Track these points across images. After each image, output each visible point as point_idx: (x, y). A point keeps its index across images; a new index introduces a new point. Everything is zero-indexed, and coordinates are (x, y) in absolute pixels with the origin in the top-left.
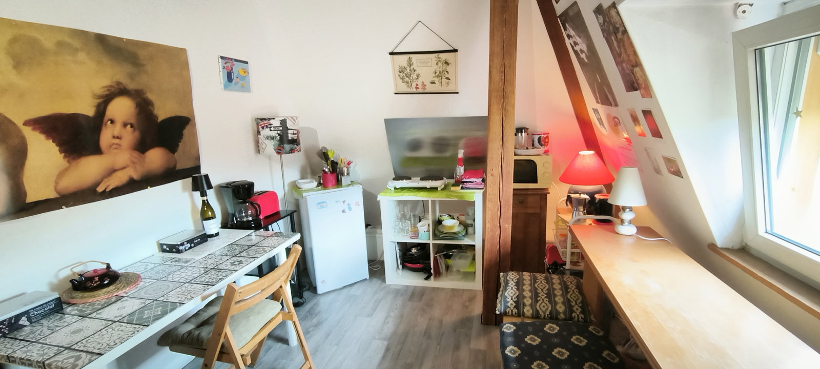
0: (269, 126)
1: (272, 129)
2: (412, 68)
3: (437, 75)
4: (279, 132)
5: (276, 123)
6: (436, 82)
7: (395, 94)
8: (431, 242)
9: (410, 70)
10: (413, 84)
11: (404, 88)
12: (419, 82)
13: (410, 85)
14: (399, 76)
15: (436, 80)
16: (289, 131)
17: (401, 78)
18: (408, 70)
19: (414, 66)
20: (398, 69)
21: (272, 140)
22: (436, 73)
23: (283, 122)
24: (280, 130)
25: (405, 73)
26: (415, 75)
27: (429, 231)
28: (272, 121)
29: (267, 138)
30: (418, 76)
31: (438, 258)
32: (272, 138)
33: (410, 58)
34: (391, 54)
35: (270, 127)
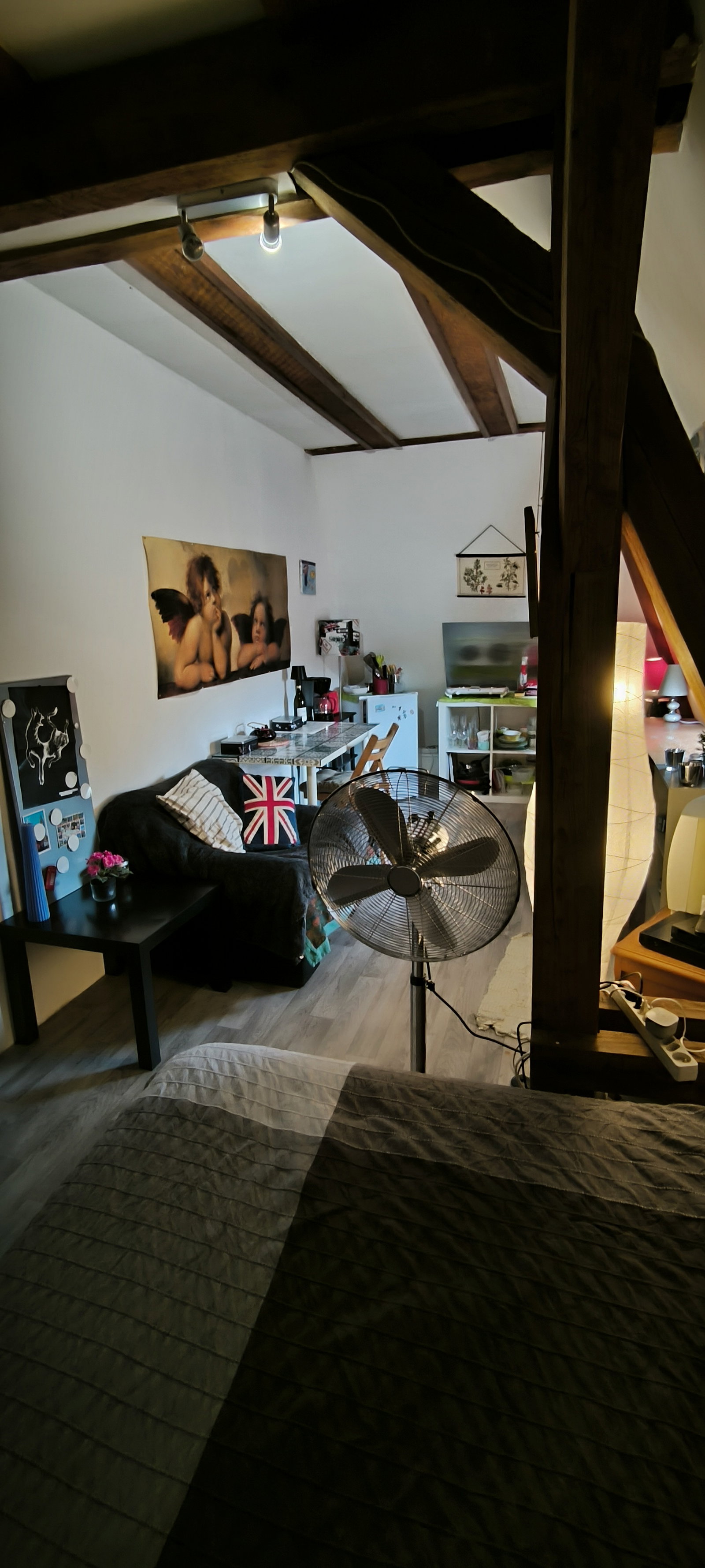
0: (336, 628)
1: (339, 631)
2: (478, 571)
3: (504, 578)
4: (345, 634)
5: (343, 625)
6: (502, 585)
7: (459, 596)
8: (492, 752)
9: (477, 573)
10: (478, 587)
11: (468, 590)
12: (485, 585)
13: (475, 587)
14: (465, 578)
15: (504, 583)
16: (354, 634)
17: (466, 581)
18: (475, 573)
19: (482, 569)
20: (463, 571)
21: (338, 642)
22: (503, 576)
23: (350, 624)
24: (346, 632)
25: (472, 575)
26: (482, 578)
27: (489, 740)
28: (339, 624)
29: (333, 639)
30: (484, 579)
31: (497, 772)
32: (338, 640)
33: (477, 560)
34: (459, 556)
35: (337, 630)
